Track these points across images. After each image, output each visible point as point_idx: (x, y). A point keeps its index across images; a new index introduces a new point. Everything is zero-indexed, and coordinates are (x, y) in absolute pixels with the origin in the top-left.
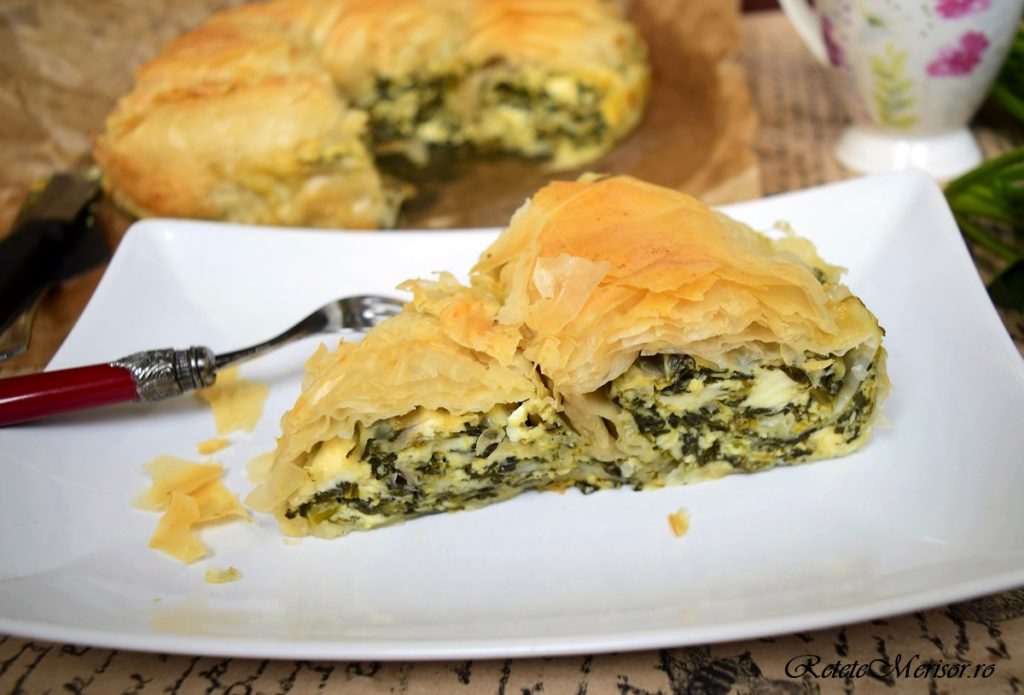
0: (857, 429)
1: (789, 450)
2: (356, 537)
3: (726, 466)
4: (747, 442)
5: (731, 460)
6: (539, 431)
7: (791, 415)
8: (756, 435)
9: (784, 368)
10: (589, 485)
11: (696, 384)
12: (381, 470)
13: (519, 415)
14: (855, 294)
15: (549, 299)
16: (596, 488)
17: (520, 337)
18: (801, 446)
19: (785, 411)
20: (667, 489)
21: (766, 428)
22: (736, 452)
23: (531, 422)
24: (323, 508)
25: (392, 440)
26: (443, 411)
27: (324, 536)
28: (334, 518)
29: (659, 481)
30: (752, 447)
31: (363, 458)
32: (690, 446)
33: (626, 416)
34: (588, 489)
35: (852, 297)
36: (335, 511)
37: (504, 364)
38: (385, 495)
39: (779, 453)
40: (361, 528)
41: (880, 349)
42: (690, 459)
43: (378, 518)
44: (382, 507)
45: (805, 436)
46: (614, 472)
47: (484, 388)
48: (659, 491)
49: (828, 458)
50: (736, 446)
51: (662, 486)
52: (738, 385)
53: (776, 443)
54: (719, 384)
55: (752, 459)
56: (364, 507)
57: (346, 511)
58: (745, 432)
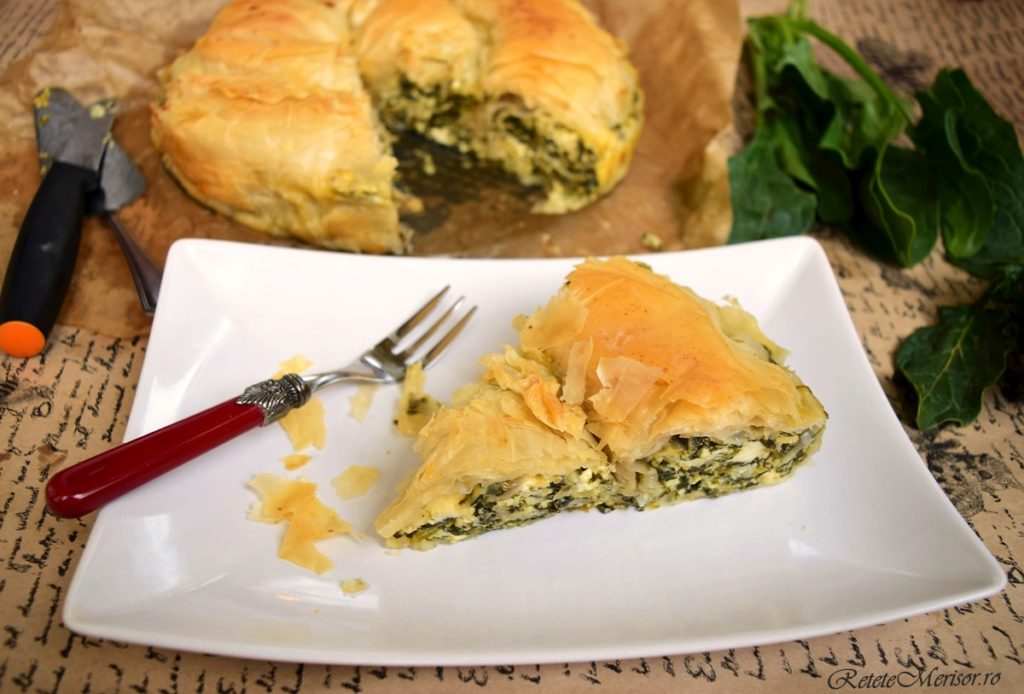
0: (791, 468)
1: (745, 484)
2: (441, 548)
3: (703, 494)
4: (721, 481)
5: (707, 491)
6: (596, 483)
7: (755, 465)
8: (729, 476)
9: (762, 441)
10: (608, 507)
11: (705, 453)
12: (481, 511)
13: (587, 475)
14: (806, 384)
15: (608, 388)
16: (612, 509)
17: (585, 417)
18: (754, 481)
19: (753, 462)
20: (659, 509)
21: (735, 474)
22: (712, 487)
23: (594, 477)
24: (426, 532)
25: (498, 495)
26: (539, 476)
27: (420, 549)
28: (430, 538)
29: (656, 504)
30: (724, 484)
31: (472, 505)
32: (684, 483)
33: (653, 472)
34: (607, 510)
35: (804, 386)
36: (435, 532)
37: (577, 438)
38: (475, 525)
39: (739, 485)
40: (449, 542)
41: (824, 426)
42: (682, 492)
43: (463, 536)
44: (469, 531)
45: (760, 475)
46: (629, 501)
47: (566, 458)
48: (656, 510)
49: (768, 485)
50: (713, 483)
51: (657, 507)
52: (732, 451)
53: (739, 480)
54: (719, 451)
55: (721, 490)
56: (455, 530)
57: (441, 533)
58: (722, 475)
